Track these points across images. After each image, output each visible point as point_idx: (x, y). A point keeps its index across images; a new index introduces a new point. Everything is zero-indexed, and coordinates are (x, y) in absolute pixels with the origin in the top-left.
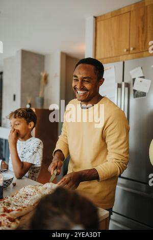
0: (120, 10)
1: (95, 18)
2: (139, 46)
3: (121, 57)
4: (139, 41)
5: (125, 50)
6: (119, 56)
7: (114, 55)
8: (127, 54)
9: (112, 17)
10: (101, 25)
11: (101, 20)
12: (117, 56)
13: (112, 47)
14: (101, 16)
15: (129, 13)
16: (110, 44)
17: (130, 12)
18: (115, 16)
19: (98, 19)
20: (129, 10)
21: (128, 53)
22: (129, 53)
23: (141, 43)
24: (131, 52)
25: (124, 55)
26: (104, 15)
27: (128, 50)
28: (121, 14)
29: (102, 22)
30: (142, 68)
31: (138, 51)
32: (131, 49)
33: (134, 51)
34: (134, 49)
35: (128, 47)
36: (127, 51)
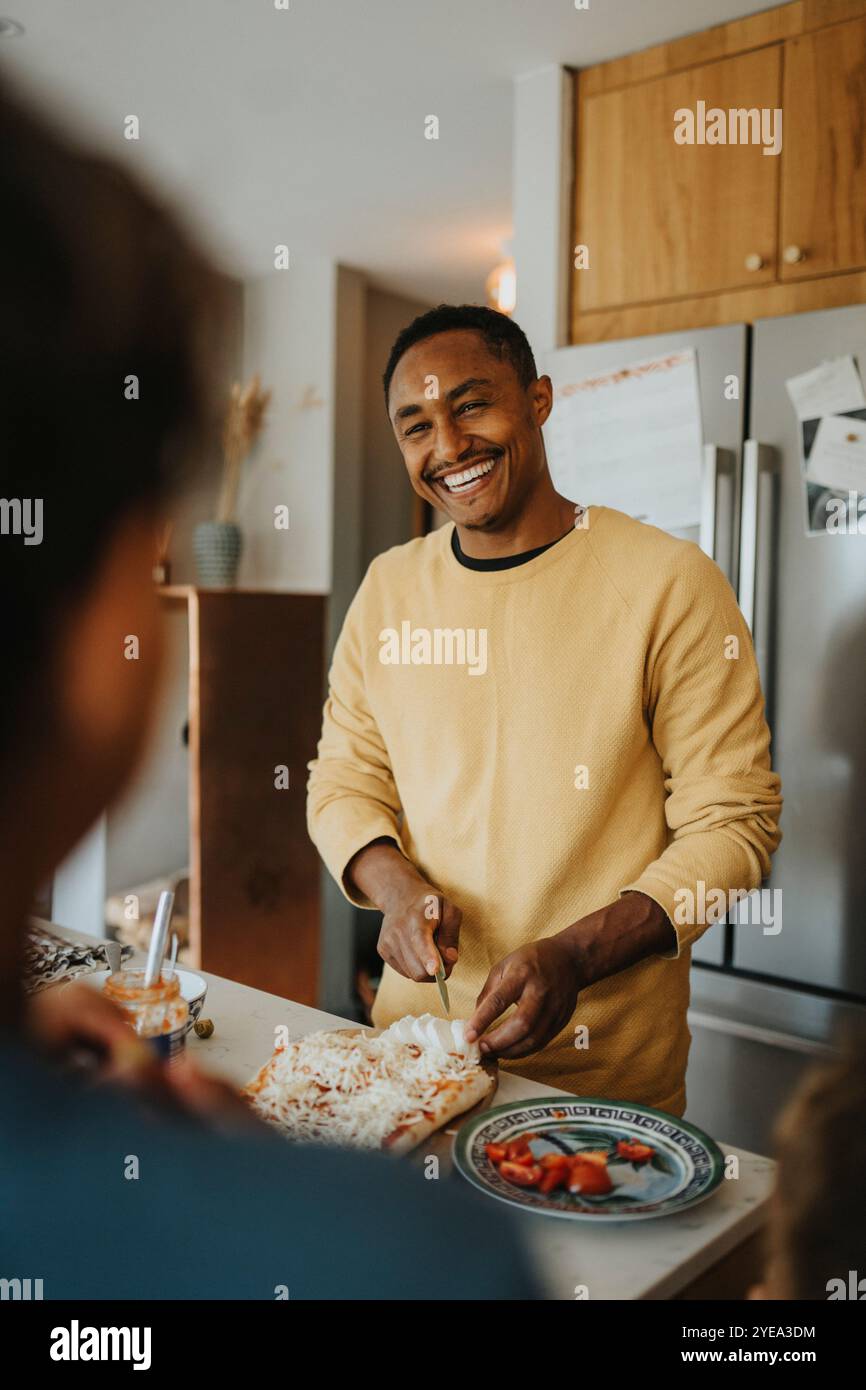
0: (719, 31)
1: (573, 73)
2: (835, 237)
3: (725, 300)
4: (832, 212)
5: (753, 262)
6: (715, 294)
7: (682, 288)
8: (765, 285)
9: (673, 72)
10: (605, 116)
11: (606, 91)
12: (701, 296)
13: (670, 245)
14: (605, 66)
15: (774, 52)
16: (662, 222)
17: (781, 42)
18: (692, 67)
19: (590, 83)
20: (775, 37)
21: (768, 275)
22: (778, 280)
23: (843, 221)
24: (785, 273)
25: (744, 287)
26: (626, 60)
27: (771, 262)
28: (726, 57)
29: (615, 100)
30: (856, 362)
31: (830, 267)
32: (791, 254)
33: (805, 270)
34: (806, 254)
35: (768, 246)
36: (764, 264)
